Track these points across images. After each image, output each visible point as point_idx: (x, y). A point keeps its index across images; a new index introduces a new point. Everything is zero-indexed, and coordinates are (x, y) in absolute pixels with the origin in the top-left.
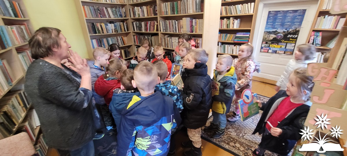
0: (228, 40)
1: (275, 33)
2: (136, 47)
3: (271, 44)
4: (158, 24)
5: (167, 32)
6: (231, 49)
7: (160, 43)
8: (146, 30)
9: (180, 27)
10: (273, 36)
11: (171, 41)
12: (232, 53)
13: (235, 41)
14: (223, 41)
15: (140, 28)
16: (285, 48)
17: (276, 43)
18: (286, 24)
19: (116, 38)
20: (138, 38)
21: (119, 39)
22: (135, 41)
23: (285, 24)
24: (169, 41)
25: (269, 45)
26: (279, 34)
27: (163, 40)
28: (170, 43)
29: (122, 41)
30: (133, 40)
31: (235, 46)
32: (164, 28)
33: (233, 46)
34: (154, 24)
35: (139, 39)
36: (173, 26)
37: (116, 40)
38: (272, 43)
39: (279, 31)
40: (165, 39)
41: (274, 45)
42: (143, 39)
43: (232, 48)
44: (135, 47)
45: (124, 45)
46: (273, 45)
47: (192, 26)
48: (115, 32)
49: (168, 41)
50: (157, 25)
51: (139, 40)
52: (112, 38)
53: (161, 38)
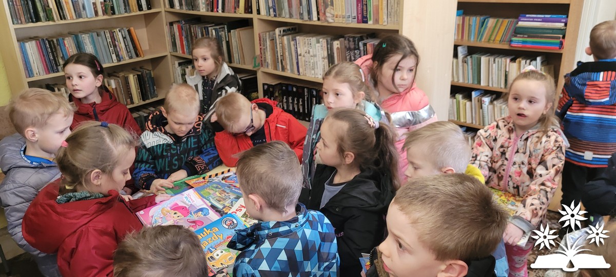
0: (489, 40)
2: (180, 64)
5: (280, 16)
6: (499, 69)
7: (258, 52)
8: (212, 5)
9: (324, 3)
11: (293, 48)
12: (503, 86)
13: (514, 44)
14: (474, 42)
19: (108, 35)
20: (184, 32)
21: (119, 36)
22: (174, 44)
24: (286, 47)
27: (268, 43)
28: (290, 54)
29: (130, 43)
30: (168, 39)
31: (513, 60)
33: (508, 60)
35: (187, 37)
37: (109, 40)
40: (273, 40)
42: (200, 35)
43: (503, 70)
44: (177, 63)
45: (137, 56)
48: (104, 13)
49: (283, 48)
51: (188, 41)
52: (95, 34)
53: (261, 35)
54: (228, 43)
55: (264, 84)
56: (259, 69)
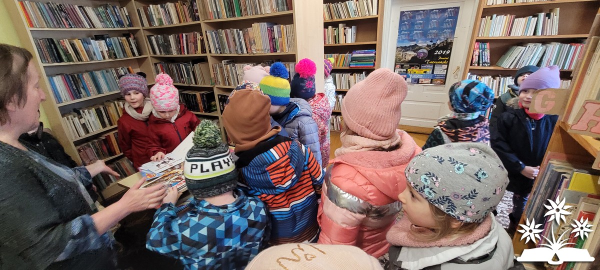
1: (414, 48)
3: (410, 68)
4: (203, 39)
5: (224, 53)
6: (345, 80)
8: (180, 50)
9: (250, 43)
10: (410, 55)
15: (166, 47)
16: (433, 73)
17: (417, 66)
18: (431, 33)
19: (114, 71)
20: (164, 69)
21: (121, 72)
23: (429, 33)
26: (421, 51)
27: (218, 70)
31: (352, 75)
32: (217, 45)
33: (349, 75)
34: (194, 38)
36: (234, 40)
37: (115, 75)
38: (411, 66)
39: (420, 45)
40: (221, 68)
41: (415, 70)
42: (175, 69)
46: (413, 70)
47: (272, 39)
48: (110, 57)
49: (228, 72)
50: (202, 41)
52: (104, 71)
53: (213, 65)
54: (193, 72)
55: (218, 95)
56: (214, 86)
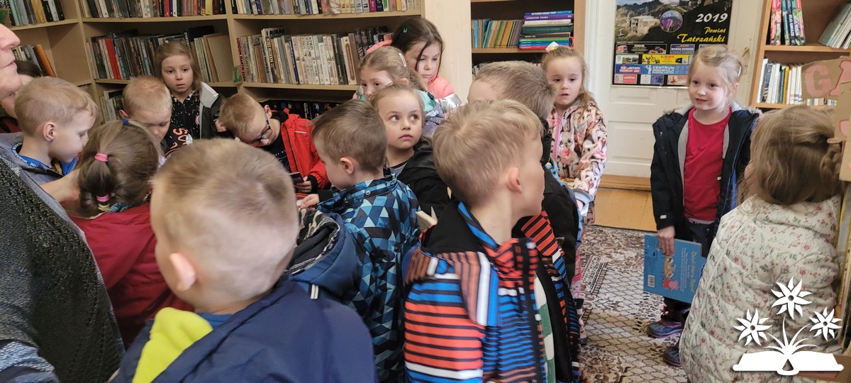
0: (496, 46)
1: (653, 8)
3: (646, 53)
5: (267, 13)
7: (237, 63)
8: (162, 8)
10: (647, 22)
11: (288, 52)
13: (522, 46)
17: (661, 47)
20: (117, 50)
22: (101, 68)
24: (278, 51)
25: (641, 56)
26: (667, 14)
27: (252, 49)
28: (285, 60)
35: (122, 56)
38: (649, 48)
39: (665, 1)
40: (258, 44)
41: (657, 56)
44: (106, 93)
46: (654, 56)
49: (273, 53)
51: (124, 61)
53: (241, 40)
56: (240, 84)
